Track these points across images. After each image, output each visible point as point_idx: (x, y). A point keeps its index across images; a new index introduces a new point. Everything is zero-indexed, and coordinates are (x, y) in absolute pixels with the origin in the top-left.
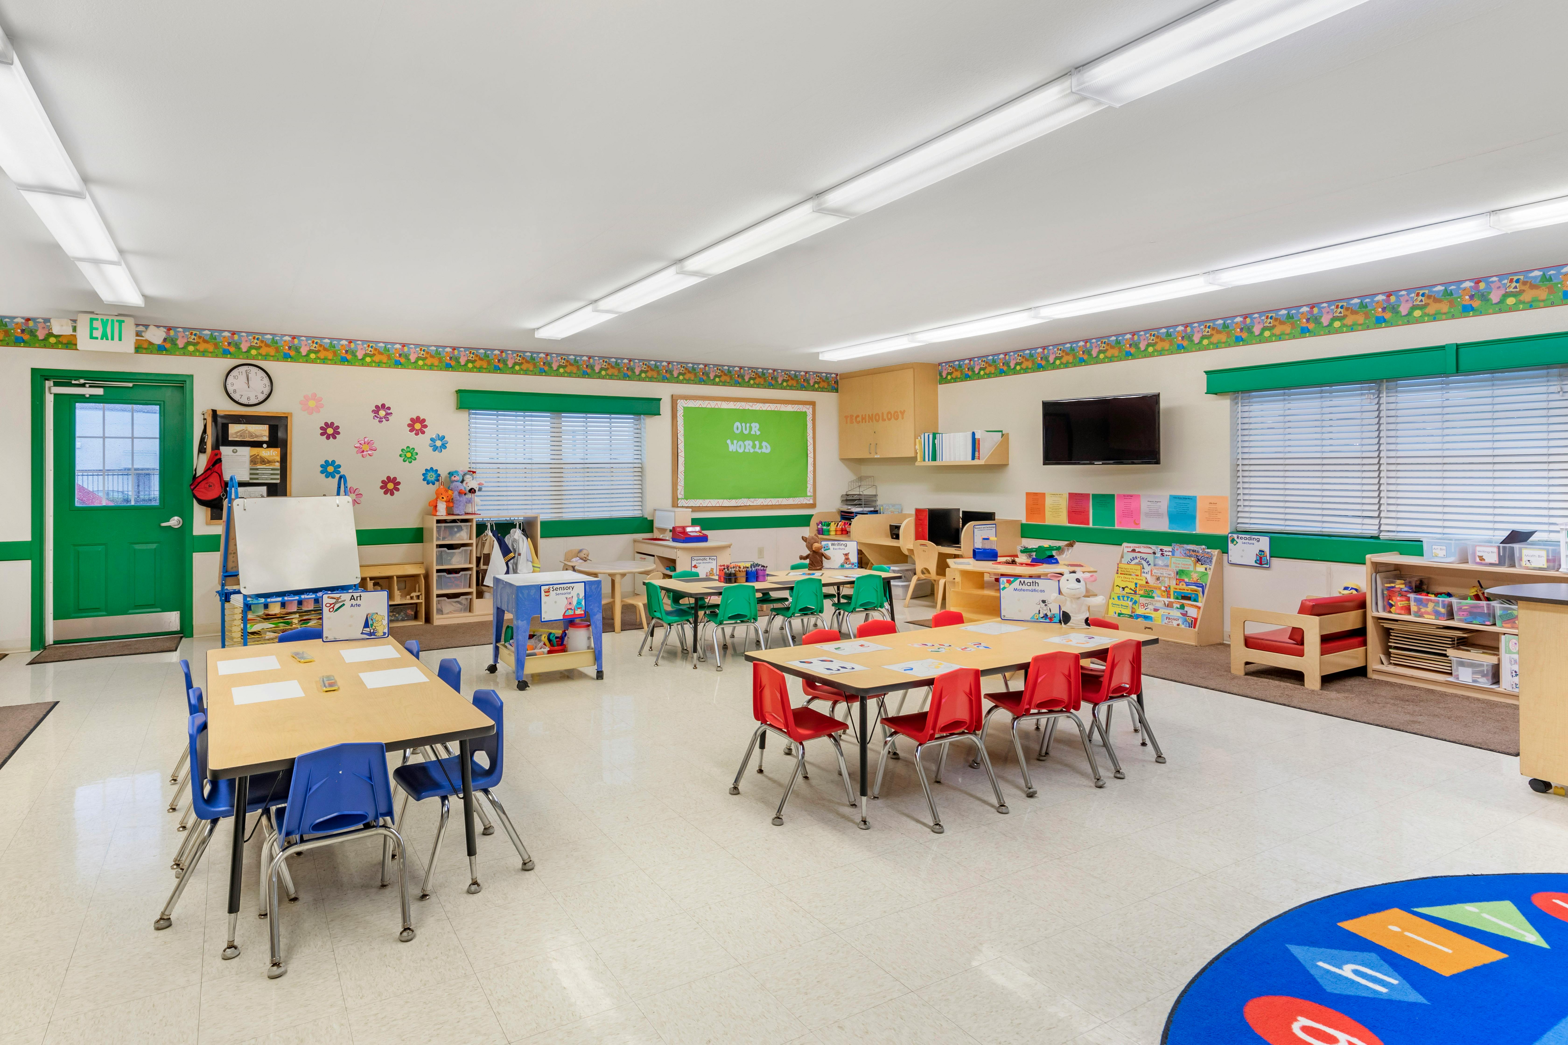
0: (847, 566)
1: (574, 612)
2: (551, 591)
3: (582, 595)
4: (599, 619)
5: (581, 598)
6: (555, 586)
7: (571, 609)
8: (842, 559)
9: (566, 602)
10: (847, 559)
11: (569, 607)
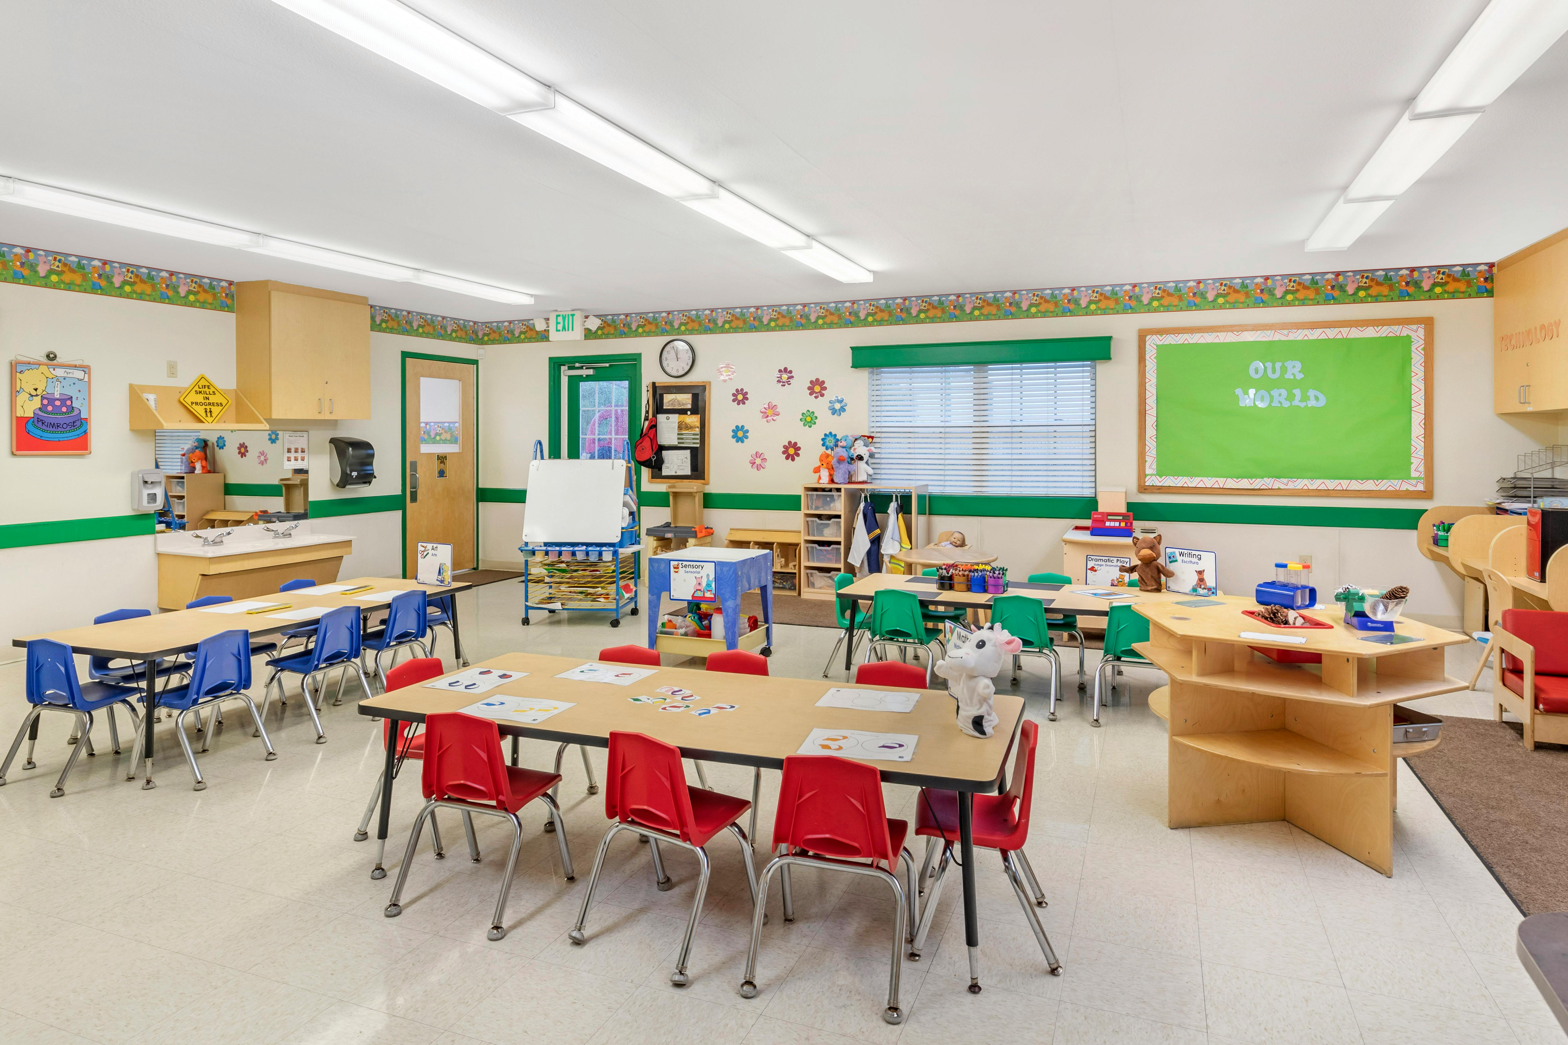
0: (1201, 591)
1: (704, 594)
2: (680, 568)
3: (712, 577)
4: (731, 606)
5: (711, 579)
6: (685, 563)
7: (700, 590)
8: (1195, 578)
9: (695, 582)
10: (1201, 580)
11: (699, 588)
